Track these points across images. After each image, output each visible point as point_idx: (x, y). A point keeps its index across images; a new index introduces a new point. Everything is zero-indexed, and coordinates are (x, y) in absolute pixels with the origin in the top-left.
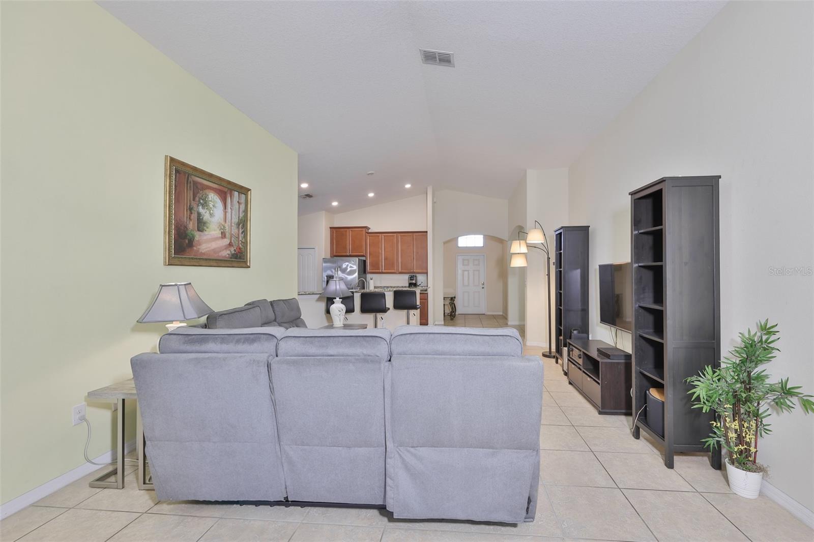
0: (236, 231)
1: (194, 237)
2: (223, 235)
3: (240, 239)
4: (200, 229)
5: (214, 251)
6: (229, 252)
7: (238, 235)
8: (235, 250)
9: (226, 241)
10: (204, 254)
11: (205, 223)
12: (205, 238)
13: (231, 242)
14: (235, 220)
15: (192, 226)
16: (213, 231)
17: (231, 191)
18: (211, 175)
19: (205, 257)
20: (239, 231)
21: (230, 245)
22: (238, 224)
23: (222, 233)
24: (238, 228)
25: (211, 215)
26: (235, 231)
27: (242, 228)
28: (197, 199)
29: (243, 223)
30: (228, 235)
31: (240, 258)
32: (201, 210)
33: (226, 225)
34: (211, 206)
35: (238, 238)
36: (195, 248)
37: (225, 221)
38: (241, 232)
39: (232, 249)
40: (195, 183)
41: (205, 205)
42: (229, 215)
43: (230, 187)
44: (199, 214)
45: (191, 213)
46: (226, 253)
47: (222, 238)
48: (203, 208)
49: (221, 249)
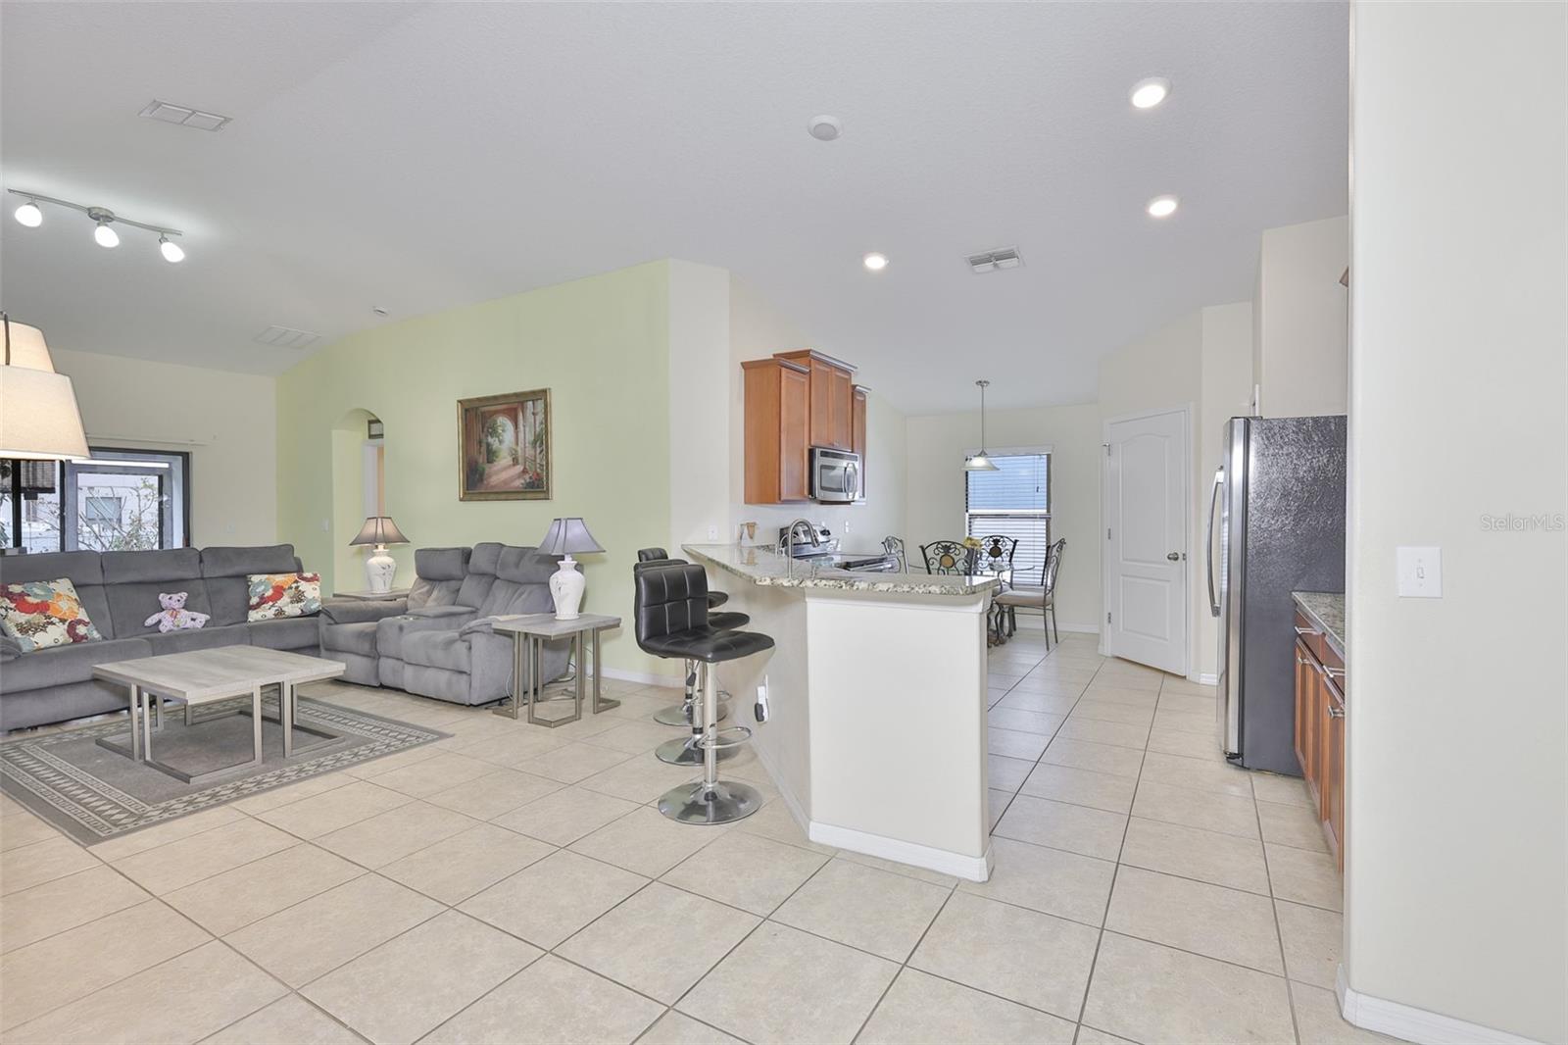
0: (532, 452)
1: (484, 470)
2: (515, 461)
3: (538, 461)
4: (490, 461)
5: (505, 482)
6: (523, 481)
7: (535, 457)
8: (531, 478)
9: (519, 468)
10: (494, 486)
11: (495, 452)
12: (495, 468)
13: (525, 468)
14: (530, 437)
15: (481, 459)
16: (504, 459)
17: (522, 404)
18: (495, 398)
19: (495, 490)
20: (535, 451)
21: (525, 471)
22: (534, 443)
23: (513, 459)
24: (535, 447)
25: (500, 442)
26: (530, 452)
27: (540, 447)
28: (485, 430)
29: (542, 440)
30: (520, 460)
31: (538, 487)
32: (490, 440)
33: (519, 449)
34: (500, 432)
35: (535, 461)
36: (485, 482)
37: (517, 444)
38: (538, 450)
39: (527, 477)
40: (483, 413)
41: (494, 432)
42: (521, 435)
43: (522, 399)
44: (488, 445)
45: (481, 446)
46: (519, 483)
47: (514, 465)
48: (492, 437)
49: (512, 479)
